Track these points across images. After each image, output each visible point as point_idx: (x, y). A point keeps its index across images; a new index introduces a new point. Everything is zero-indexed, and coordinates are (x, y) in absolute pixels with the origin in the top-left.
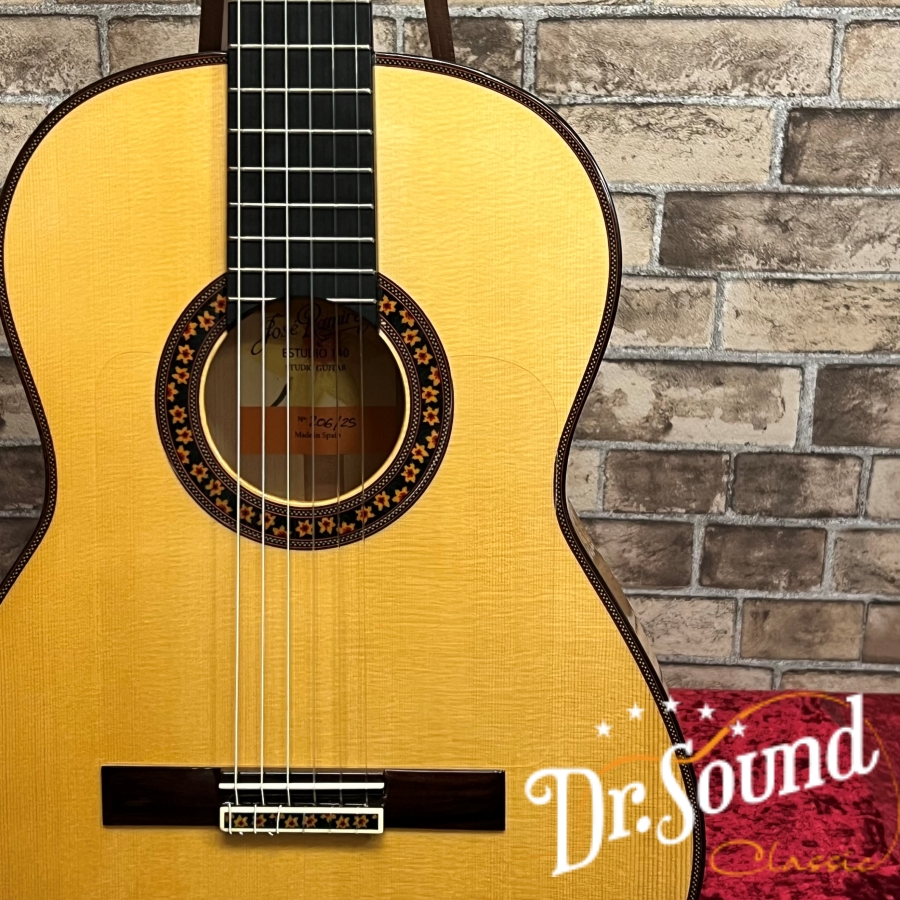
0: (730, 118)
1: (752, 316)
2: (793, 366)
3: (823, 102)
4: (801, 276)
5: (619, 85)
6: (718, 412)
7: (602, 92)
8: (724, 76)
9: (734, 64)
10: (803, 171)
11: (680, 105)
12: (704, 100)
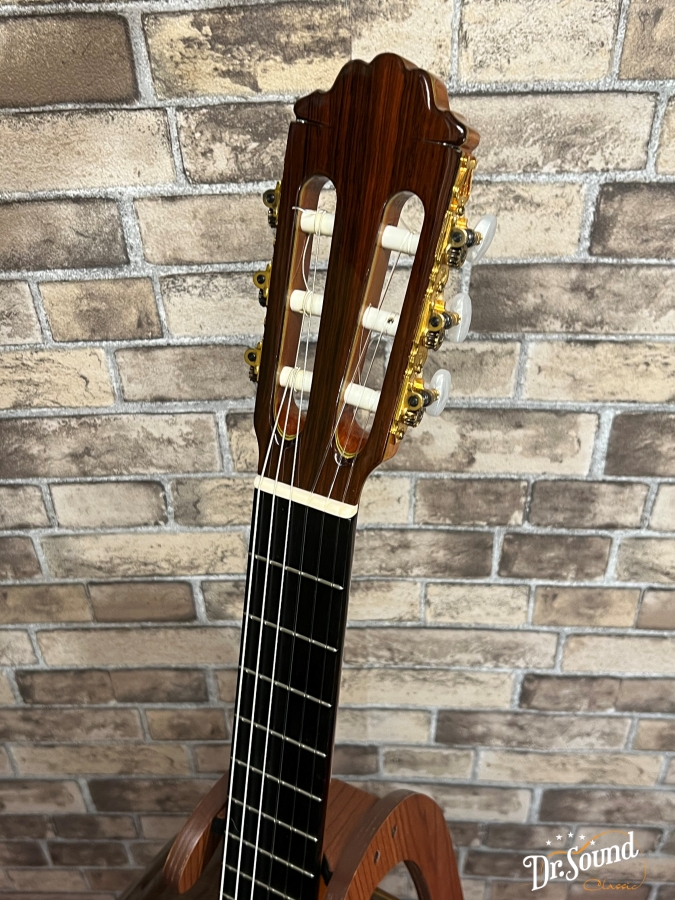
0: (481, 677)
1: (499, 767)
2: (525, 788)
3: (550, 672)
4: (531, 750)
5: (403, 660)
6: (476, 806)
7: (391, 663)
8: (479, 657)
9: (485, 652)
10: (535, 703)
11: (447, 670)
12: (463, 668)
